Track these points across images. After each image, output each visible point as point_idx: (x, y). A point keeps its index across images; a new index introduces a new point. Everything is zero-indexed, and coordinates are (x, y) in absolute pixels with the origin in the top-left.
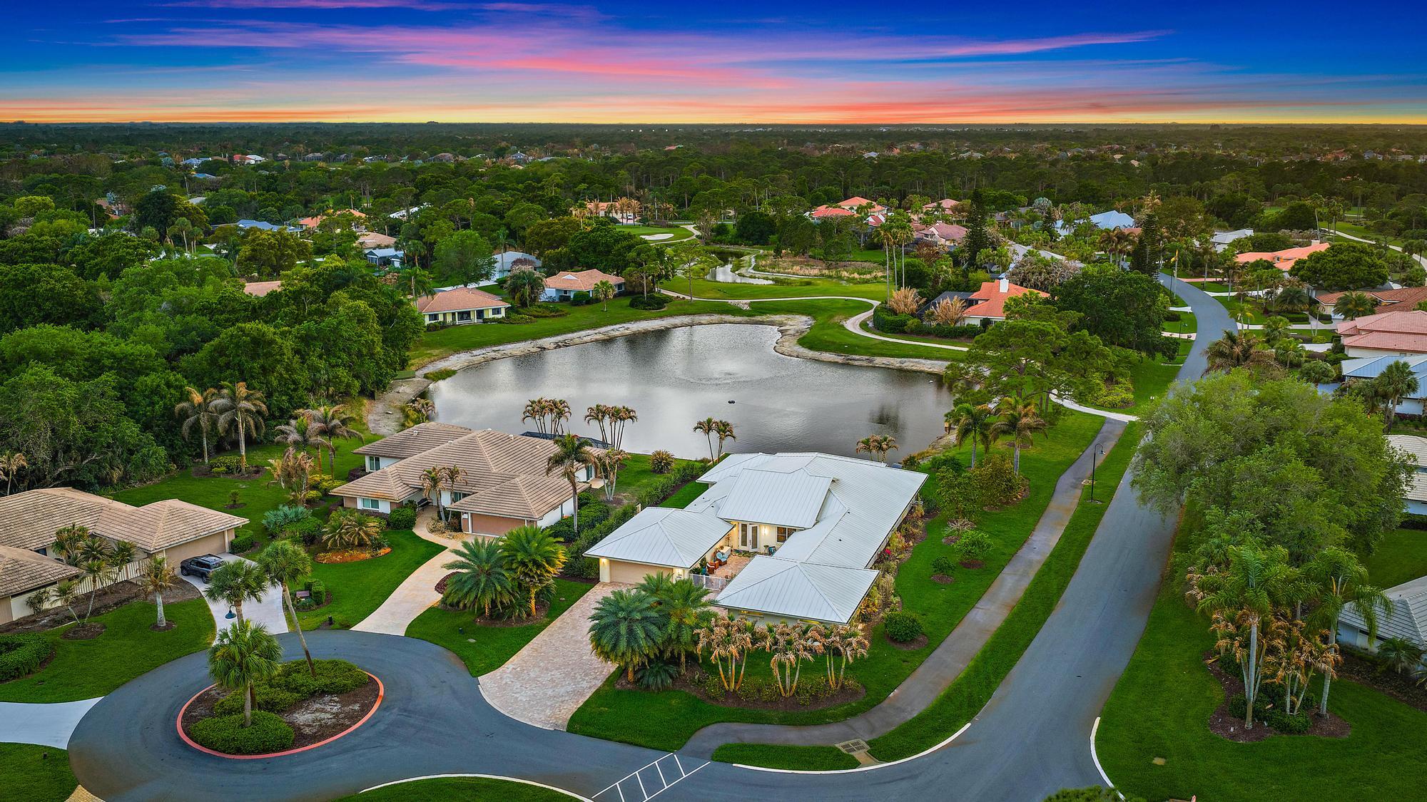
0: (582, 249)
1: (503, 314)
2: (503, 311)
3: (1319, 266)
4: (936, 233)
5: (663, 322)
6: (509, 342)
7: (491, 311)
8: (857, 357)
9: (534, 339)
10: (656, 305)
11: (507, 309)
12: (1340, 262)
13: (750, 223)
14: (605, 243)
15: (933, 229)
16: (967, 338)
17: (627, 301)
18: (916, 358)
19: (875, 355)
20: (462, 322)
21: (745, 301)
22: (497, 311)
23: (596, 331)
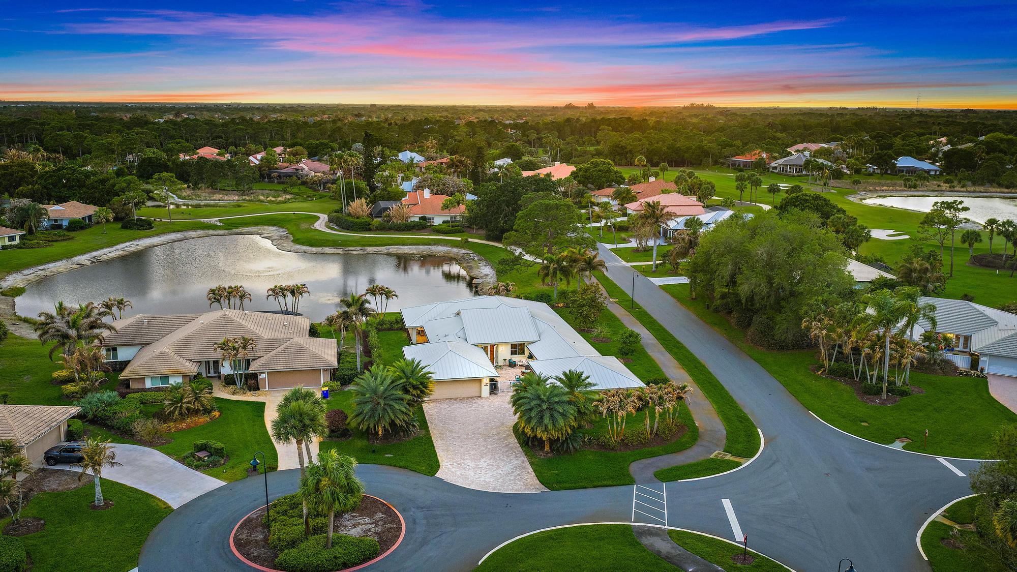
0: (52, 184)
1: (17, 241)
2: (18, 238)
3: (588, 174)
4: (304, 167)
5: (160, 239)
6: (49, 262)
7: (7, 239)
8: (353, 249)
9: (68, 257)
10: (145, 226)
11: (22, 237)
12: (600, 171)
13: (149, 165)
14: (76, 179)
15: (302, 165)
16: (417, 230)
17: (120, 225)
18: (395, 245)
19: (364, 246)
20: (10, 243)
21: (214, 219)
22: (12, 238)
23: (114, 248)
